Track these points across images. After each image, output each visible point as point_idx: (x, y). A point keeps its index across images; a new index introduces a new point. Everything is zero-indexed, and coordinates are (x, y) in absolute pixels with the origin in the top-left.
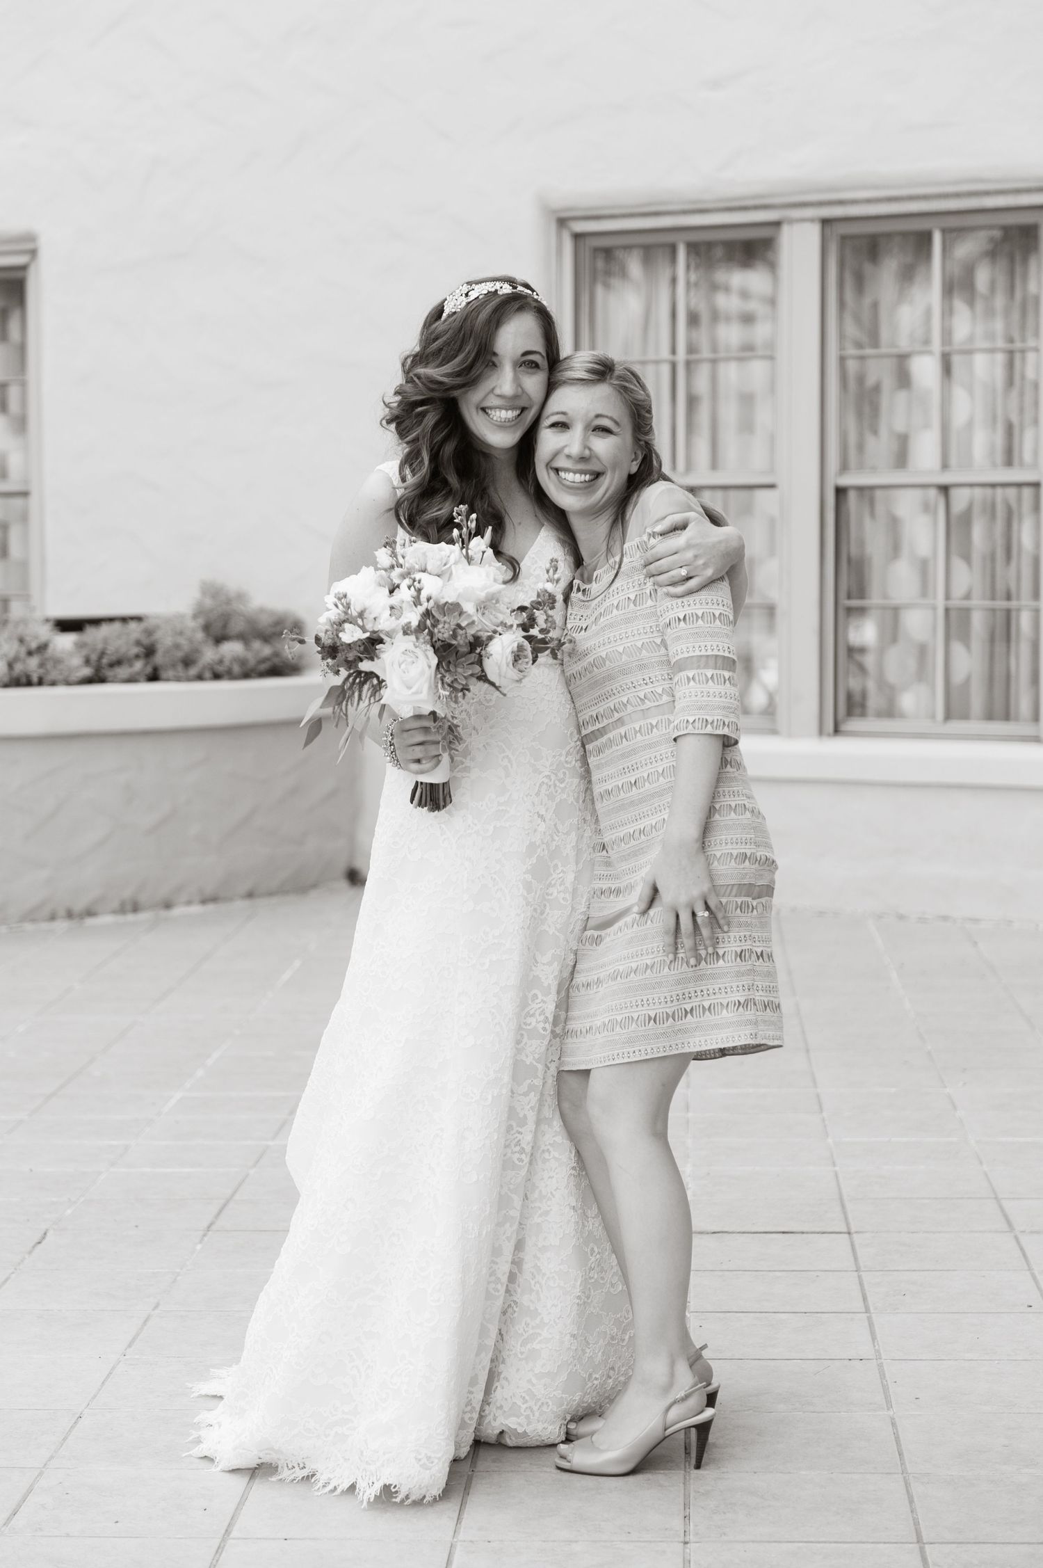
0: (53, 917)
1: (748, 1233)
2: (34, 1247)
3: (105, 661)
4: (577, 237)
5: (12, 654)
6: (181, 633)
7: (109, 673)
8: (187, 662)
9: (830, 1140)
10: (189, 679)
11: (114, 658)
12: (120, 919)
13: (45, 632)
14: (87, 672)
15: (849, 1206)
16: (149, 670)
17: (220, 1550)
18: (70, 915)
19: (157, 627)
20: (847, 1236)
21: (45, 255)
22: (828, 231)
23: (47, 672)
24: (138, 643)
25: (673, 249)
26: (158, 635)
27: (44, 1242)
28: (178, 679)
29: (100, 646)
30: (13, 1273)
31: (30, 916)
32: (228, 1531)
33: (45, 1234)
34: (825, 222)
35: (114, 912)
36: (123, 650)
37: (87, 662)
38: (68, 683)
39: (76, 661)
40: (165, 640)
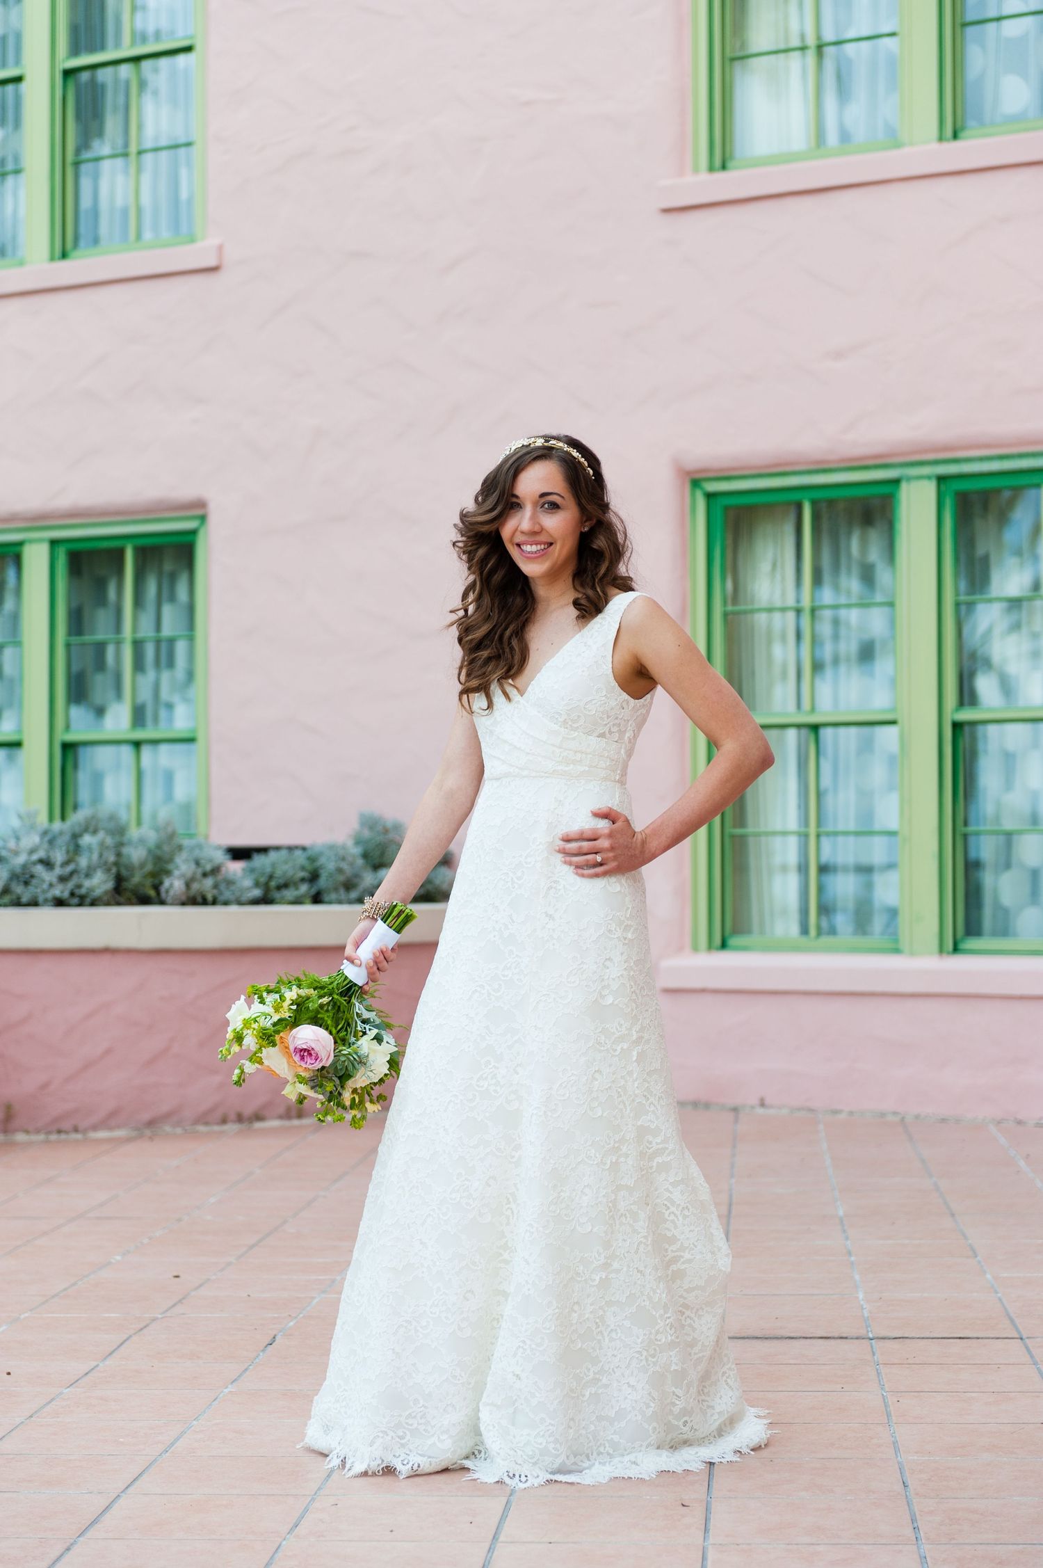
0: (224, 1121)
1: (927, 1338)
2: (266, 1347)
3: (273, 884)
4: (710, 496)
5: (189, 874)
6: (343, 859)
7: (277, 895)
8: (349, 886)
9: (989, 1276)
10: (350, 902)
11: (281, 881)
12: (286, 1123)
13: (220, 857)
14: (257, 893)
15: (1017, 1321)
16: (313, 891)
17: (491, 1550)
18: (240, 1118)
19: (321, 854)
20: (1019, 1340)
21: (214, 518)
22: (943, 488)
23: (221, 893)
24: (303, 868)
25: (799, 507)
26: (322, 860)
27: (274, 1344)
28: (340, 902)
29: (268, 870)
30: (250, 1365)
31: (203, 1119)
32: (495, 1537)
33: (274, 1338)
34: (941, 479)
35: (281, 1117)
36: (290, 873)
37: (257, 884)
38: (240, 903)
39: (248, 883)
40: (329, 865)
